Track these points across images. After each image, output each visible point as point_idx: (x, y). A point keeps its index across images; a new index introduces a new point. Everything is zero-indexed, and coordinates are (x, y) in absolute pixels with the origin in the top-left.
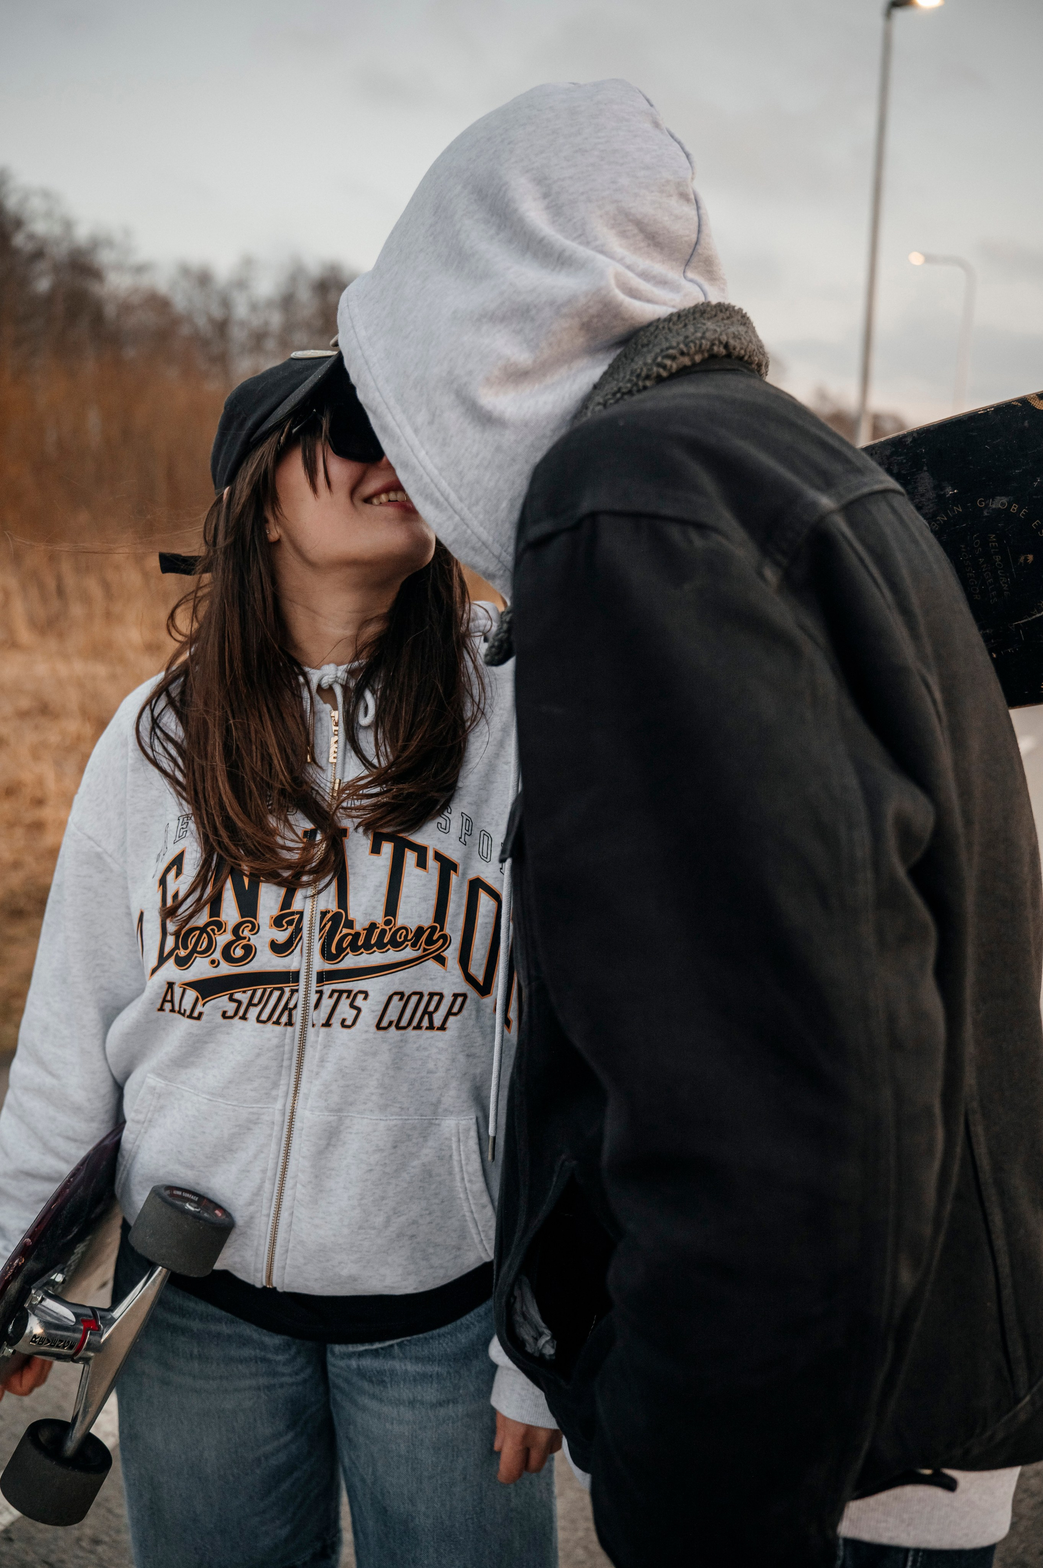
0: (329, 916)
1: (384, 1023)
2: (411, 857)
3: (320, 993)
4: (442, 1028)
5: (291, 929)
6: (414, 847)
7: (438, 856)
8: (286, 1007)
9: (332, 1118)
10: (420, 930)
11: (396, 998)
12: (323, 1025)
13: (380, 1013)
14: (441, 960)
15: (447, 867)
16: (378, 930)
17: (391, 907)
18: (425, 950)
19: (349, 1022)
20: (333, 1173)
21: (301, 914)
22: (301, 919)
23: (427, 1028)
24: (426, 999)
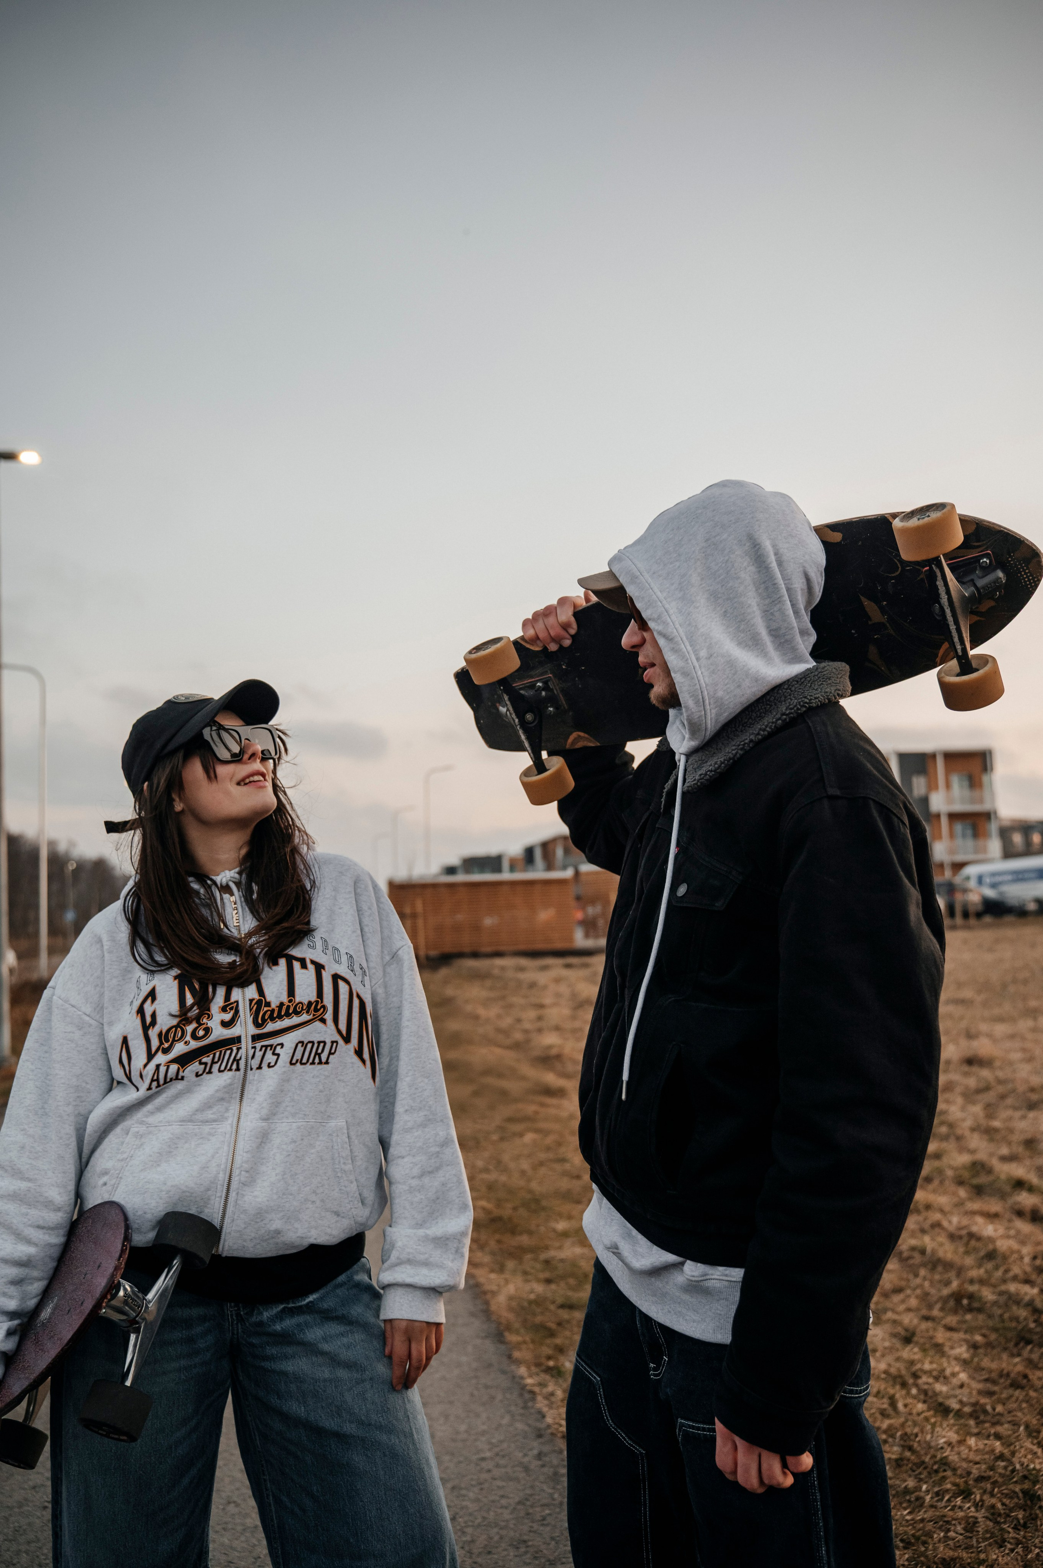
0: (254, 1002)
1: (294, 1061)
2: (296, 965)
3: (254, 1048)
4: (327, 1063)
5: (232, 1012)
6: (297, 959)
7: (313, 962)
8: (234, 1060)
9: (264, 1124)
10: (310, 1003)
11: (300, 1045)
12: (258, 1068)
13: (291, 1054)
14: (323, 1021)
15: (319, 968)
16: (285, 1007)
17: (291, 992)
18: (314, 1015)
19: (272, 1064)
20: (264, 1161)
21: (237, 1002)
22: (237, 1006)
23: (318, 1064)
24: (316, 1045)
